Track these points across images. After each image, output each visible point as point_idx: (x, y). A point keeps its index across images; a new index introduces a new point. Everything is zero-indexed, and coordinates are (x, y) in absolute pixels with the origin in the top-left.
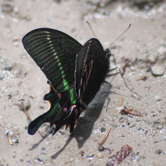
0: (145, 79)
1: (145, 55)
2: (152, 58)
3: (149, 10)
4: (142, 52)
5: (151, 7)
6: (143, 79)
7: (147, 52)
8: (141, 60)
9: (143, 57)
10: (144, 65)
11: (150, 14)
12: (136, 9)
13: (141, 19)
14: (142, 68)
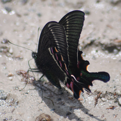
0: (113, 108)
2: (119, 92)
3: (117, 53)
4: (111, 86)
5: (119, 50)
6: (111, 108)
7: (115, 87)
8: (110, 93)
9: (112, 90)
10: (112, 97)
11: (117, 56)
13: (110, 60)
14: (111, 99)
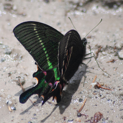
0: (113, 61)
1: (114, 43)
2: (119, 46)
3: (117, 8)
4: (111, 41)
5: (119, 6)
6: (111, 62)
7: (115, 41)
8: (110, 47)
9: (112, 44)
10: (112, 51)
11: (117, 11)
12: (107, 7)
13: (110, 16)
14: (111, 53)
